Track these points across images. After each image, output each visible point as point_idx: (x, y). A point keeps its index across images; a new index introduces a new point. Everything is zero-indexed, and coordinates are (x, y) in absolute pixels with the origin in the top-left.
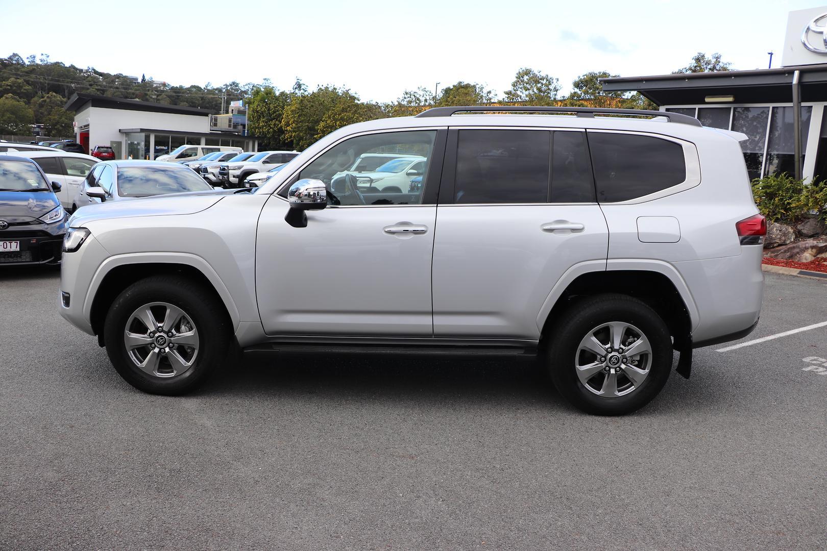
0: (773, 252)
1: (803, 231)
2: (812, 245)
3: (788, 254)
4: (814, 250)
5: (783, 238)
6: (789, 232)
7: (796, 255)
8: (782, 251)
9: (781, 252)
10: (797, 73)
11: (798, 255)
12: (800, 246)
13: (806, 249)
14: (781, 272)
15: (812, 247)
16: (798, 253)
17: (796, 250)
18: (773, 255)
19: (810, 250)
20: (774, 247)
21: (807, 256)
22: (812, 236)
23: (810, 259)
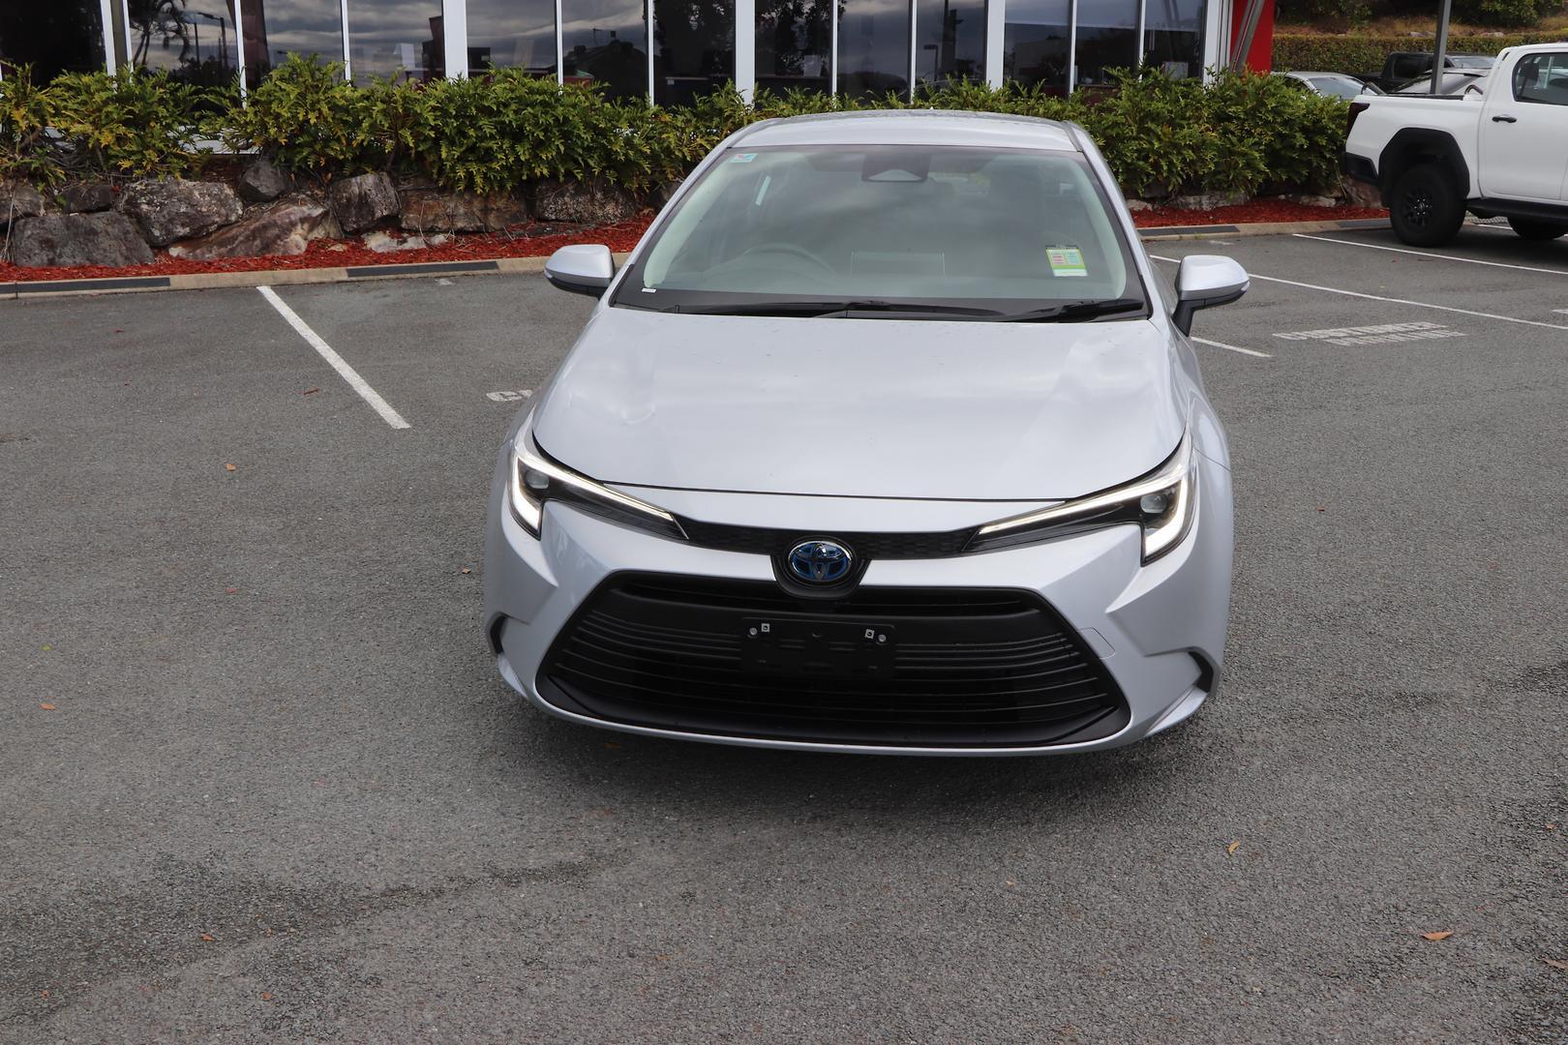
0: (221, 244)
1: (260, 189)
2: (299, 215)
3: (257, 242)
4: (306, 226)
5: (223, 211)
6: (227, 195)
7: (274, 241)
8: (241, 238)
9: (241, 242)
11: (279, 242)
12: (279, 222)
13: (293, 224)
14: (314, 279)
15: (303, 220)
16: (278, 237)
17: (274, 232)
18: (222, 249)
19: (299, 227)
20: (209, 234)
21: (297, 241)
22: (277, 197)
23: (304, 245)
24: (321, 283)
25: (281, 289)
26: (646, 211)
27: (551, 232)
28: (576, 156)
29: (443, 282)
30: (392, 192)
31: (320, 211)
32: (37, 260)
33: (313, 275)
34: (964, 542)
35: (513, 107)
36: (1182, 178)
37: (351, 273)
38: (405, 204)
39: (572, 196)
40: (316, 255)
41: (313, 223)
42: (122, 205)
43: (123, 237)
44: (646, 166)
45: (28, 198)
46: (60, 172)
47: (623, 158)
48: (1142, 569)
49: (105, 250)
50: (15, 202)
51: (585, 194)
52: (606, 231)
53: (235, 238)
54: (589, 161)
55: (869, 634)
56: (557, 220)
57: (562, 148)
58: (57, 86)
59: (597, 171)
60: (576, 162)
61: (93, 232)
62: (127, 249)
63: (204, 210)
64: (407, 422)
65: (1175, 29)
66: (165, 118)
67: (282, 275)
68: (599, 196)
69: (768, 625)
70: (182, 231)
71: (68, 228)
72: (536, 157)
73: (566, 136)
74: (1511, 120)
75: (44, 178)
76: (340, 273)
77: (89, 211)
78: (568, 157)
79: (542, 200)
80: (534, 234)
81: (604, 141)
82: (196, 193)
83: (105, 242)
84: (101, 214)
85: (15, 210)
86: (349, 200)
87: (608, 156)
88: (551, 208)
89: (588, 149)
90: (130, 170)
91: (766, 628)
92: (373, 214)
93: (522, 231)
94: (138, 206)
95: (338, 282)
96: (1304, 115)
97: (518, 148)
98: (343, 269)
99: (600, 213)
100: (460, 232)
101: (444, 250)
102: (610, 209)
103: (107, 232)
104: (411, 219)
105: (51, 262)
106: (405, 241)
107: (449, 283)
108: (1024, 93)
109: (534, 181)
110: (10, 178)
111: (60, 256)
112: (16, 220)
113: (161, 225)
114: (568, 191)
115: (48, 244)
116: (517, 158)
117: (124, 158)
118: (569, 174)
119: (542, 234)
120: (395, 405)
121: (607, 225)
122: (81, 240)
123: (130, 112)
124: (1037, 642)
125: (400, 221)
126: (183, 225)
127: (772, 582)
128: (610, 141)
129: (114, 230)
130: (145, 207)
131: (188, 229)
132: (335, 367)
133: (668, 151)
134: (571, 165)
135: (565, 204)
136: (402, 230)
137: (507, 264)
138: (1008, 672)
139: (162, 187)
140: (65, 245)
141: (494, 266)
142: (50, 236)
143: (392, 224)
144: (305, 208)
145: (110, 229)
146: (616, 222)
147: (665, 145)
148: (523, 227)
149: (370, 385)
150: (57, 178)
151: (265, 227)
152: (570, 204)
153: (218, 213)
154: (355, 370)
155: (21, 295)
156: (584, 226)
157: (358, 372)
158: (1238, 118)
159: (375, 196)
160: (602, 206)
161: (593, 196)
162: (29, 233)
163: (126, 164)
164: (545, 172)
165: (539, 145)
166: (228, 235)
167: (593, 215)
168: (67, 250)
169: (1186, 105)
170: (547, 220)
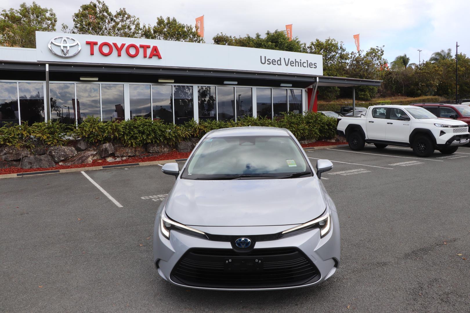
0: (72, 162)
1: (81, 148)
2: (91, 154)
3: (80, 161)
5: (72, 153)
6: (73, 150)
7: (84, 160)
8: (76, 160)
9: (76, 161)
10: (47, 65)
11: (86, 160)
12: (86, 156)
13: (89, 156)
15: (91, 155)
16: (85, 159)
17: (84, 158)
18: (72, 163)
20: (69, 159)
21: (90, 160)
22: (85, 150)
23: (92, 161)
24: (96, 170)
25: (86, 172)
26: (174, 150)
27: (151, 156)
28: (157, 137)
29: (126, 169)
30: (113, 147)
31: (95, 152)
32: (27, 167)
33: (94, 168)
34: (279, 236)
35: (142, 126)
36: (300, 137)
37: (103, 167)
38: (116, 150)
39: (156, 147)
40: (95, 163)
41: (94, 155)
42: (48, 153)
43: (48, 161)
44: (174, 139)
45: (26, 152)
46: (34, 146)
47: (168, 137)
48: (321, 239)
49: (44, 164)
50: (23, 154)
51: (159, 146)
52: (165, 155)
53: (75, 160)
54: (160, 138)
55: (257, 261)
56: (153, 152)
57: (154, 136)
58: (33, 126)
59: (162, 141)
60: (157, 139)
61: (41, 160)
62: (49, 164)
63: (68, 153)
64: (122, 205)
65: (295, 103)
66: (59, 132)
67: (87, 168)
68: (163, 146)
69: (231, 260)
70: (62, 159)
71: (35, 159)
72: (147, 138)
73: (155, 133)
74: (373, 122)
75: (30, 147)
76: (101, 168)
77: (40, 155)
78: (155, 138)
79: (149, 148)
80: (147, 156)
81: (164, 133)
82: (66, 149)
83: (44, 162)
84: (43, 156)
85: (23, 155)
86: (102, 150)
87: (165, 138)
88: (151, 150)
89: (160, 136)
90: (50, 145)
91: (230, 261)
92: (108, 153)
93: (144, 156)
94: (52, 153)
95: (100, 170)
96: (327, 121)
97: (143, 136)
98: (101, 166)
99: (163, 151)
100: (129, 156)
101: (126, 161)
102: (165, 149)
103: (45, 160)
104: (118, 154)
105: (31, 167)
106: (116, 159)
107: (127, 169)
108: (263, 118)
109: (147, 143)
110: (22, 148)
111: (33, 166)
112: (23, 158)
113: (57, 157)
114: (155, 145)
115: (30, 163)
116: (143, 138)
117: (49, 142)
118: (156, 142)
119: (149, 156)
120: (119, 201)
121: (165, 153)
122: (38, 162)
123: (50, 131)
124: (298, 260)
125: (115, 154)
126: (63, 157)
127: (232, 249)
128: (165, 133)
129: (46, 159)
130: (53, 153)
131: (64, 158)
132: (102, 192)
133: (179, 135)
134: (156, 140)
135: (155, 149)
136: (115, 156)
137: (141, 164)
138: (291, 268)
139: (58, 148)
140: (34, 163)
141: (138, 164)
142: (31, 161)
143: (113, 155)
144: (92, 152)
145: (45, 159)
146: (167, 152)
147: (178, 134)
148: (145, 155)
149: (112, 196)
150: (33, 147)
151: (82, 157)
152: (156, 149)
153: (71, 154)
154: (107, 192)
155: (24, 176)
156: (159, 154)
157: (108, 193)
158: (312, 123)
159: (109, 148)
160: (164, 149)
161: (161, 147)
162: (26, 161)
163: (49, 143)
164: (150, 141)
165: (148, 135)
166: (74, 159)
167: (161, 151)
168: (35, 165)
169: (300, 120)
170: (150, 153)
